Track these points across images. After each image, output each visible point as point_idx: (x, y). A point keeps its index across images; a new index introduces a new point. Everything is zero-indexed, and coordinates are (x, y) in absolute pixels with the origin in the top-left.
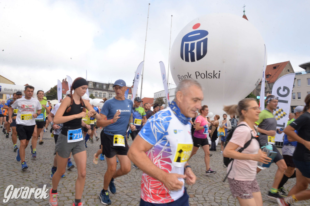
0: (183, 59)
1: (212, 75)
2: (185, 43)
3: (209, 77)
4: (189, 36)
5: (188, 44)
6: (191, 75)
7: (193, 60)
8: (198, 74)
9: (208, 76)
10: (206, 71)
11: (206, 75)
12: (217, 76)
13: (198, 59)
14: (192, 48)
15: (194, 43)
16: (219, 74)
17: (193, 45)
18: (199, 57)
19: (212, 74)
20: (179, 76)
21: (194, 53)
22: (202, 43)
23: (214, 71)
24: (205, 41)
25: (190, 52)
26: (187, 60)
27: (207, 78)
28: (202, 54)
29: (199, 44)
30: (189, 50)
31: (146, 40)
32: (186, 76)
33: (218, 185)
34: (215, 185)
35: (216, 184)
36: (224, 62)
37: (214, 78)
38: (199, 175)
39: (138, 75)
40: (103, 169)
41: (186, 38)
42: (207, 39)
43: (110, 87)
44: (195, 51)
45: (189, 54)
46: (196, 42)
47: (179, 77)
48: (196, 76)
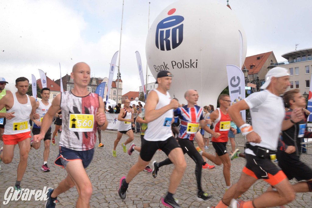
0: (158, 48)
1: (189, 65)
2: (160, 30)
3: (186, 67)
4: (164, 23)
5: (163, 31)
6: (167, 64)
7: (169, 49)
8: (174, 63)
9: (185, 65)
10: (183, 60)
11: (183, 65)
12: (194, 65)
13: (174, 47)
14: (168, 35)
15: (169, 30)
16: (197, 63)
17: (168, 32)
18: (175, 45)
19: (188, 63)
20: (155, 66)
21: (169, 41)
22: (178, 30)
23: (191, 60)
24: (181, 28)
25: (165, 39)
26: (162, 49)
27: (184, 68)
28: (178, 42)
29: (174, 31)
30: (165, 37)
31: (121, 29)
32: (162, 66)
33: (183, 189)
34: (180, 188)
35: (181, 186)
36: (201, 50)
37: (191, 67)
38: (165, 176)
39: (113, 67)
40: (52, 174)
41: (161, 25)
42: (182, 25)
43: (93, 81)
44: (170, 39)
45: (165, 42)
46: (171, 28)
47: (155, 68)
48: (173, 66)
